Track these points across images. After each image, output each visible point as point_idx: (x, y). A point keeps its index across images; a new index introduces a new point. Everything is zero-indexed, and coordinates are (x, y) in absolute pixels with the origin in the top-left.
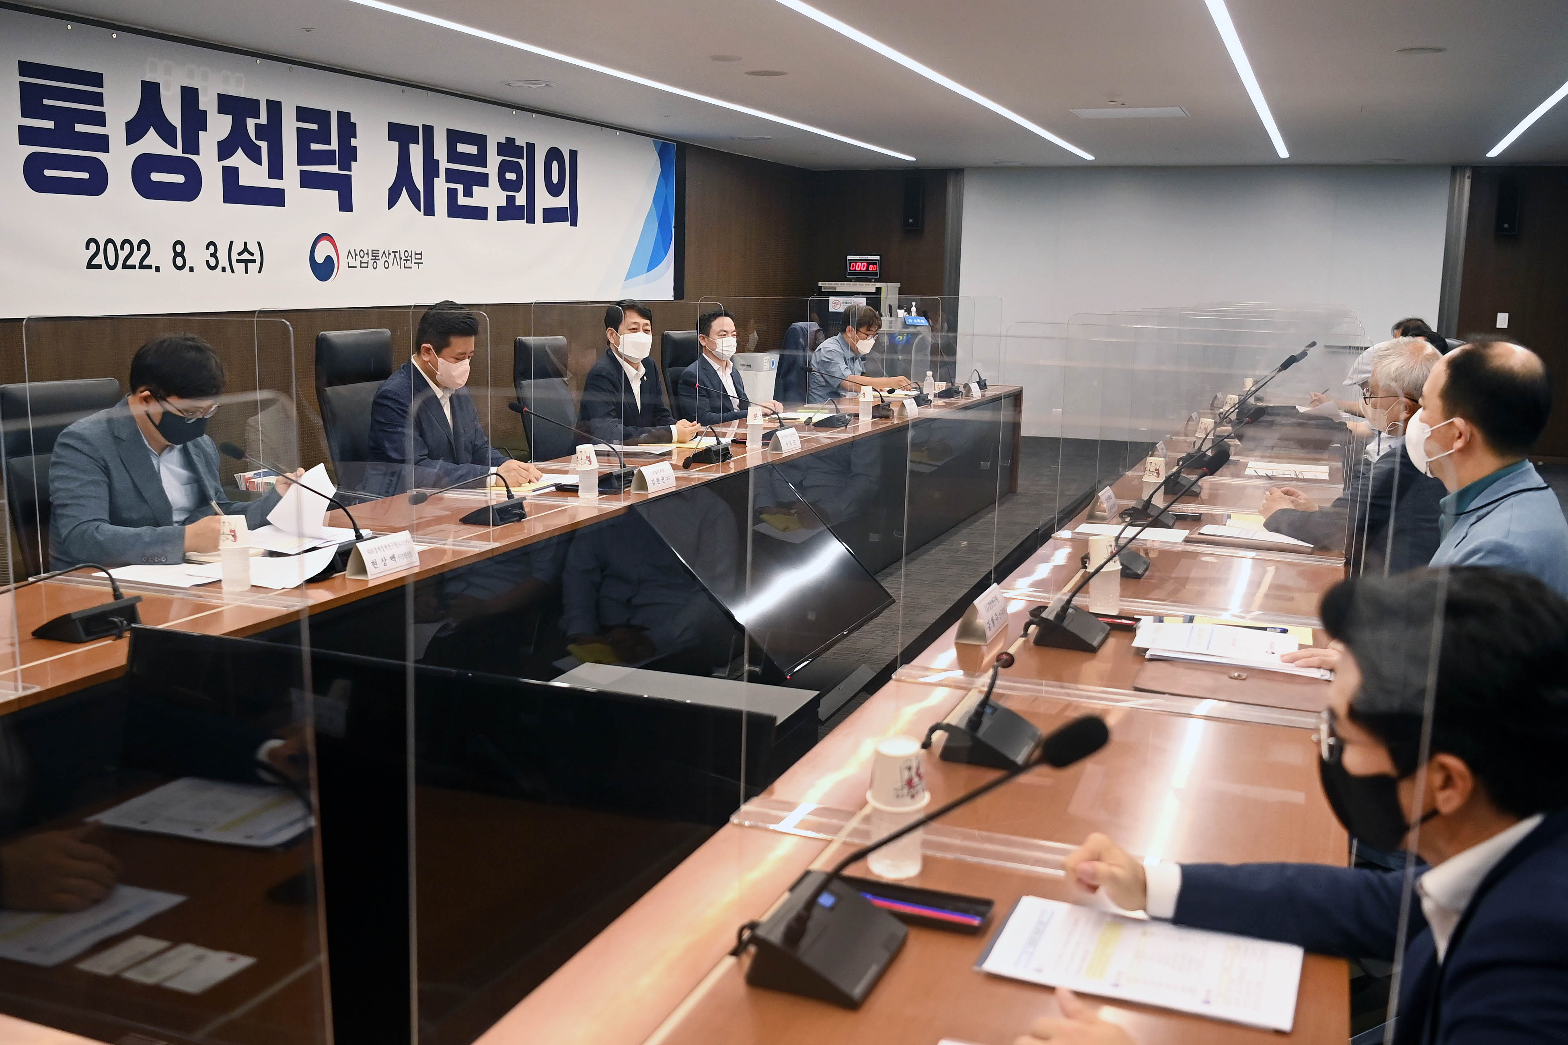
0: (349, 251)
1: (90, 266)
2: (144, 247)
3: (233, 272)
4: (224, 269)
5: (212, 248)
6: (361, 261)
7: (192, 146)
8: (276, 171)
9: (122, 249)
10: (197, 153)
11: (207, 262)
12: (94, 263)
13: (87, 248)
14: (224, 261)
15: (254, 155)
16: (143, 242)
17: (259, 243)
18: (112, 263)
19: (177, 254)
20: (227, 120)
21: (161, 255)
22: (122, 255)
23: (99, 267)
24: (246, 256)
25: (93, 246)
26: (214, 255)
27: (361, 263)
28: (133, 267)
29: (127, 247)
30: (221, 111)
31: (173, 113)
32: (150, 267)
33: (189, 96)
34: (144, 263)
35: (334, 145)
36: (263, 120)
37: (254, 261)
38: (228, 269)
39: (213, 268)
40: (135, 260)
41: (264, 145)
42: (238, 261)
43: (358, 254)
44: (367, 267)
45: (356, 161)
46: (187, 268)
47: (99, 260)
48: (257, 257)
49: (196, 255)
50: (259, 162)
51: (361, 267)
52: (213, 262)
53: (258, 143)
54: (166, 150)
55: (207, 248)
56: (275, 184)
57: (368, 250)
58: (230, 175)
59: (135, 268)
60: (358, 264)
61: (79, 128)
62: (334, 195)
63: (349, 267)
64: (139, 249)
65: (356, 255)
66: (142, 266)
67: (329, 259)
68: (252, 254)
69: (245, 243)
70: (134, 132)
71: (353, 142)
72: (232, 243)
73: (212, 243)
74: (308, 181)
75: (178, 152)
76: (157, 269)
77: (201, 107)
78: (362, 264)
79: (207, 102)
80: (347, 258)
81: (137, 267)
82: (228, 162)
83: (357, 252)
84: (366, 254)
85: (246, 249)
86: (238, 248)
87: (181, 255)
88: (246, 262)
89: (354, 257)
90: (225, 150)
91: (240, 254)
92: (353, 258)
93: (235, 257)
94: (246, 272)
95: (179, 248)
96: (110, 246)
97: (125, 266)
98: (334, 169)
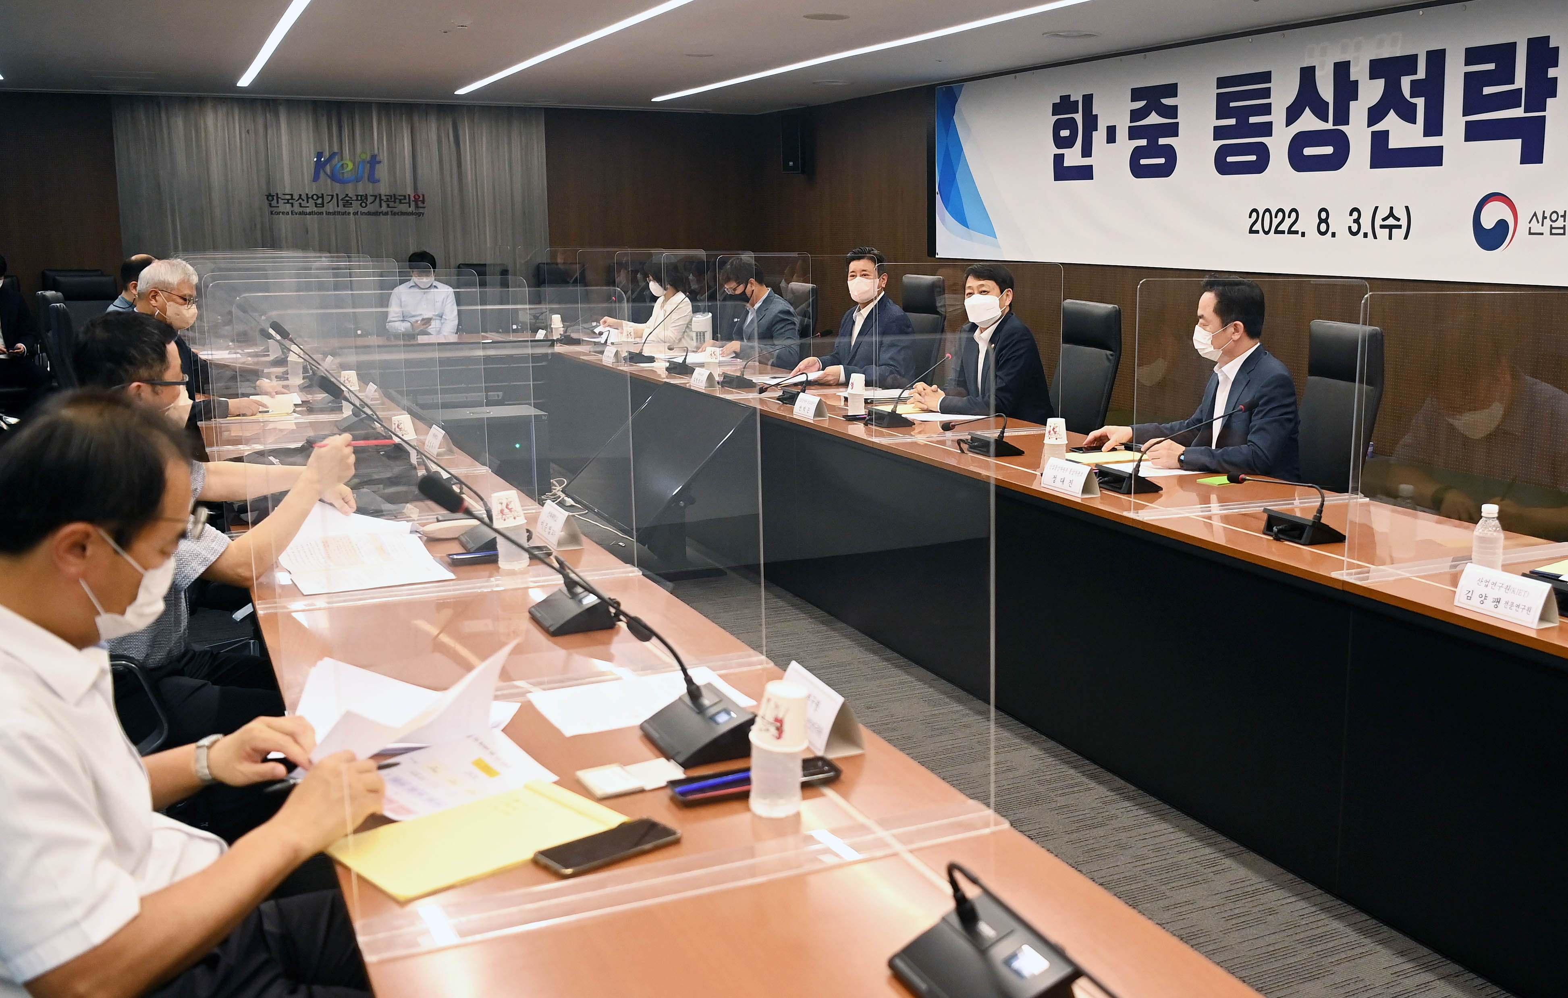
0: (1535, 213)
1: (1251, 231)
2: (1294, 215)
3: (1375, 237)
4: (1366, 235)
5: (1355, 215)
6: (1551, 225)
7: (1342, 117)
8: (1434, 127)
9: (1276, 217)
10: (1347, 123)
11: (1350, 228)
12: (1254, 229)
13: (1250, 217)
14: (1366, 226)
15: (1408, 115)
16: (1294, 210)
17: (1407, 208)
18: (1267, 229)
19: (1321, 221)
20: (1380, 85)
21: (1308, 222)
22: (1276, 222)
23: (1257, 232)
24: (1391, 221)
25: (1254, 215)
26: (1357, 221)
27: (1552, 228)
28: (1283, 232)
29: (1280, 215)
30: (1373, 76)
31: (1326, 90)
32: (1296, 232)
33: (1342, 70)
34: (1292, 229)
35: (1520, 82)
36: (1421, 74)
37: (1400, 227)
38: (1370, 234)
39: (1354, 234)
40: (1284, 227)
41: (1420, 102)
42: (1382, 227)
43: (1548, 218)
44: (1564, 234)
45: (1554, 95)
46: (1329, 233)
47: (1258, 227)
48: (1404, 222)
49: (1340, 222)
50: (1413, 121)
51: (1551, 234)
52: (1355, 228)
53: (1413, 100)
54: (1320, 125)
55: (1351, 214)
56: (1432, 141)
57: (1565, 212)
58: (1380, 140)
59: (1284, 233)
60: (1546, 229)
61: (1253, 120)
62: (1515, 146)
63: (1530, 233)
64: (1289, 217)
65: (1544, 218)
66: (1290, 232)
67: (1502, 225)
68: (1398, 220)
69: (1391, 208)
70: (1293, 115)
71: (1552, 73)
72: (1377, 208)
73: (1355, 209)
74: (1474, 133)
75: (1329, 126)
76: (1303, 234)
77: (1353, 78)
78: (1553, 230)
79: (1359, 72)
80: (1530, 222)
81: (1286, 232)
82: (1379, 127)
83: (1547, 215)
84: (1562, 216)
85: (1391, 214)
86: (1383, 212)
87: (1326, 221)
88: (1391, 227)
89: (1540, 221)
90: (1376, 114)
91: (1384, 220)
92: (1538, 222)
93: (1378, 222)
94: (1390, 238)
95: (1324, 215)
96: (1267, 214)
97: (1277, 232)
98: (1518, 112)
